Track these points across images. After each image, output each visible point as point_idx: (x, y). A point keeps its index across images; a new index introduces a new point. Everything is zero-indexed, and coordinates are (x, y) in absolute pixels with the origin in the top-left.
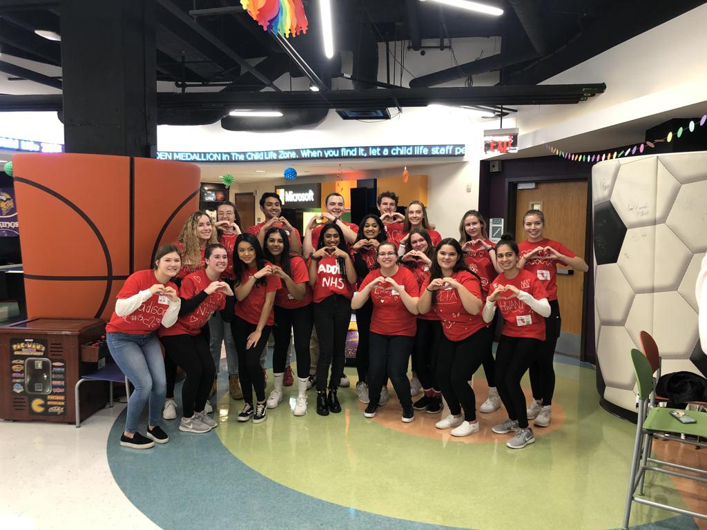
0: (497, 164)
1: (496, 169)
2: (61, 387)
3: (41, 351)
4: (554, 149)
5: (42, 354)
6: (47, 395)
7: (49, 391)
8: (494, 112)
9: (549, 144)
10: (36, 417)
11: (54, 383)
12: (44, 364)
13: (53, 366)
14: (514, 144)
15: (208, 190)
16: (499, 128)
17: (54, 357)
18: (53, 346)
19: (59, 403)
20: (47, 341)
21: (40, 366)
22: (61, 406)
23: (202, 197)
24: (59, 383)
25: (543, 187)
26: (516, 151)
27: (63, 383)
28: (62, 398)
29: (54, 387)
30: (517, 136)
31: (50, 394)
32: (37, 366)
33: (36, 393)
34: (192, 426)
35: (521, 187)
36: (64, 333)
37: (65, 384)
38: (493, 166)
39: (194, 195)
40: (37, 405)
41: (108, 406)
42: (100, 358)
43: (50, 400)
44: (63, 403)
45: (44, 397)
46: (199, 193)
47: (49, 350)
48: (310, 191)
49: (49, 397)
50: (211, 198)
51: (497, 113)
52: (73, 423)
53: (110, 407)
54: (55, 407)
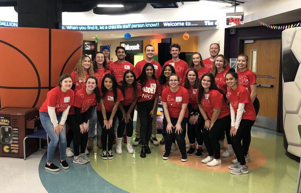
0: (234, 30)
1: (233, 33)
2: (17, 140)
3: (8, 123)
4: (262, 23)
5: (8, 124)
6: (10, 144)
7: (11, 142)
8: (232, 3)
9: (260, 20)
10: (5, 155)
11: (14, 138)
12: (9, 129)
13: (13, 130)
14: (242, 20)
15: (87, 44)
16: (234, 12)
17: (13, 126)
18: (13, 121)
19: (16, 148)
20: (10, 118)
21: (7, 130)
22: (17, 150)
23: (84, 48)
24: (16, 138)
25: (258, 42)
26: (243, 24)
27: (18, 138)
28: (18, 146)
29: (14, 140)
30: (243, 16)
31: (12, 144)
32: (6, 130)
33: (6, 143)
34: (78, 161)
35: (246, 42)
36: (18, 114)
37: (19, 139)
38: (232, 31)
39: (80, 47)
40: (6, 149)
41: (38, 150)
42: (35, 126)
43: (12, 147)
44: (18, 148)
45: (9, 145)
46: (82, 47)
47: (12, 122)
48: (138, 45)
49: (11, 145)
50: (88, 48)
51: (233, 4)
52: (23, 158)
53: (40, 151)
54: (14, 150)
